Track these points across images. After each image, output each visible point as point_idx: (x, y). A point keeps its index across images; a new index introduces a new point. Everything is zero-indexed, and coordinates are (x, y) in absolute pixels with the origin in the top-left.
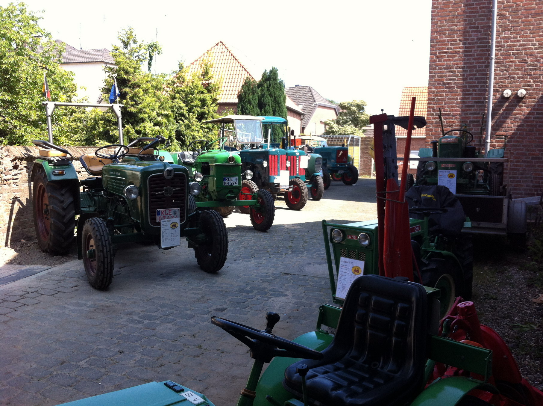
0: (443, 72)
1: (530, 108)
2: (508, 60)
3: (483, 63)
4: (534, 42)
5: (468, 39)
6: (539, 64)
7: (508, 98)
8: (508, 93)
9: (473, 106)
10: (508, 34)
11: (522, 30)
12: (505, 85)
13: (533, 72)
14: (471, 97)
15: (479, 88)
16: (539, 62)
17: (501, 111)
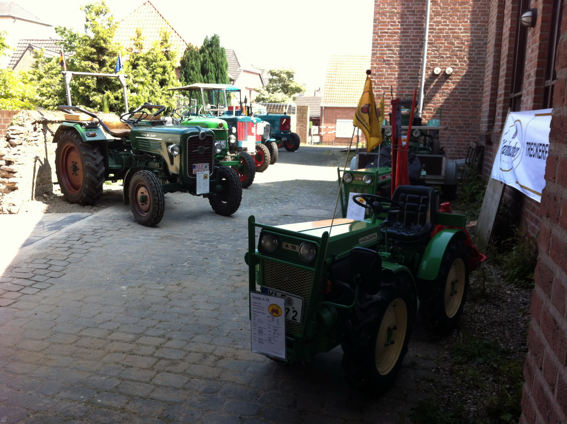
0: (384, 50)
1: (455, 84)
2: (439, 42)
3: (418, 43)
4: (460, 27)
5: (405, 22)
6: (464, 47)
7: (438, 75)
8: (437, 71)
9: (408, 81)
10: (439, 19)
11: (451, 16)
12: (436, 64)
13: (459, 53)
14: (407, 73)
15: (414, 65)
16: (464, 45)
17: (432, 87)
